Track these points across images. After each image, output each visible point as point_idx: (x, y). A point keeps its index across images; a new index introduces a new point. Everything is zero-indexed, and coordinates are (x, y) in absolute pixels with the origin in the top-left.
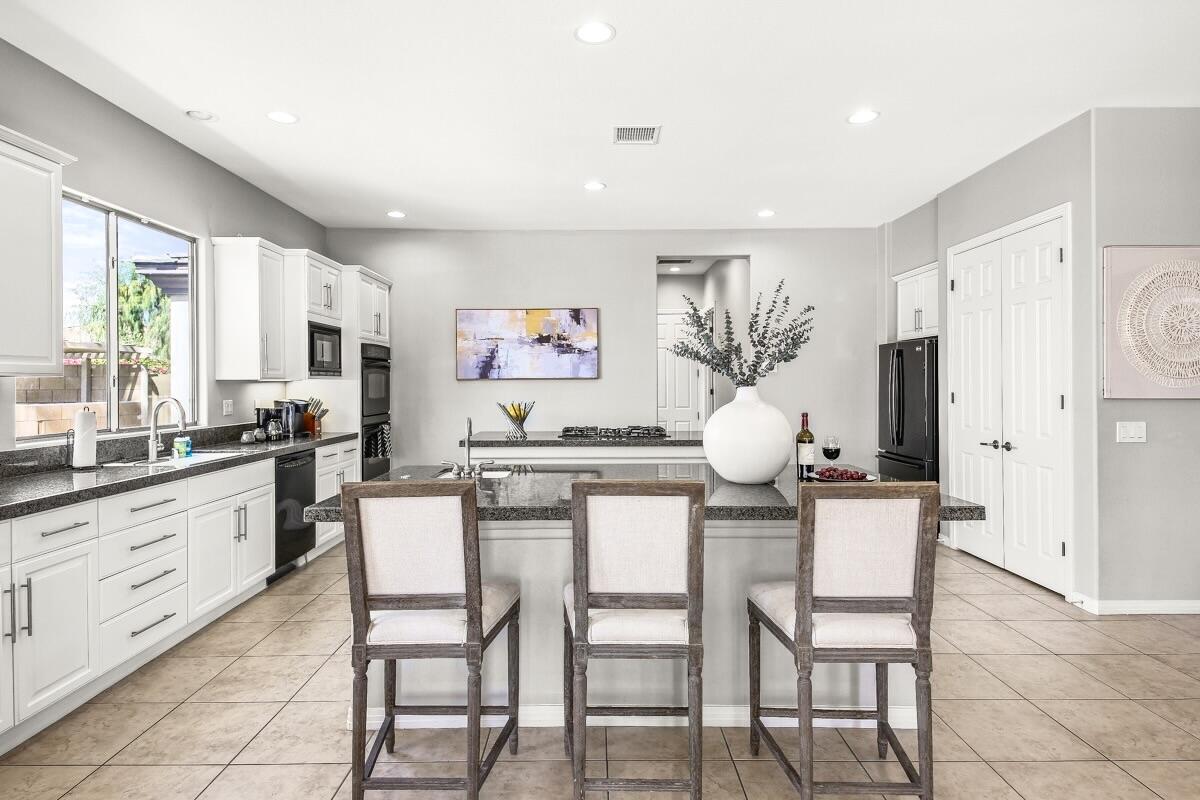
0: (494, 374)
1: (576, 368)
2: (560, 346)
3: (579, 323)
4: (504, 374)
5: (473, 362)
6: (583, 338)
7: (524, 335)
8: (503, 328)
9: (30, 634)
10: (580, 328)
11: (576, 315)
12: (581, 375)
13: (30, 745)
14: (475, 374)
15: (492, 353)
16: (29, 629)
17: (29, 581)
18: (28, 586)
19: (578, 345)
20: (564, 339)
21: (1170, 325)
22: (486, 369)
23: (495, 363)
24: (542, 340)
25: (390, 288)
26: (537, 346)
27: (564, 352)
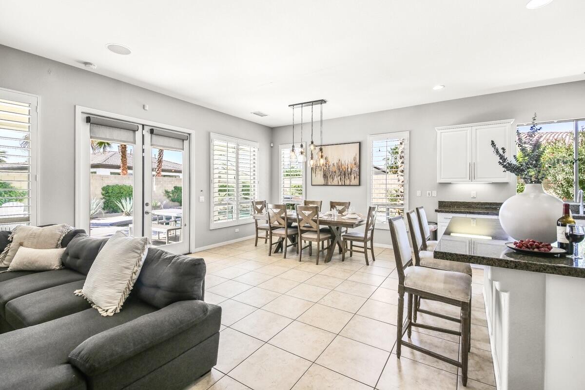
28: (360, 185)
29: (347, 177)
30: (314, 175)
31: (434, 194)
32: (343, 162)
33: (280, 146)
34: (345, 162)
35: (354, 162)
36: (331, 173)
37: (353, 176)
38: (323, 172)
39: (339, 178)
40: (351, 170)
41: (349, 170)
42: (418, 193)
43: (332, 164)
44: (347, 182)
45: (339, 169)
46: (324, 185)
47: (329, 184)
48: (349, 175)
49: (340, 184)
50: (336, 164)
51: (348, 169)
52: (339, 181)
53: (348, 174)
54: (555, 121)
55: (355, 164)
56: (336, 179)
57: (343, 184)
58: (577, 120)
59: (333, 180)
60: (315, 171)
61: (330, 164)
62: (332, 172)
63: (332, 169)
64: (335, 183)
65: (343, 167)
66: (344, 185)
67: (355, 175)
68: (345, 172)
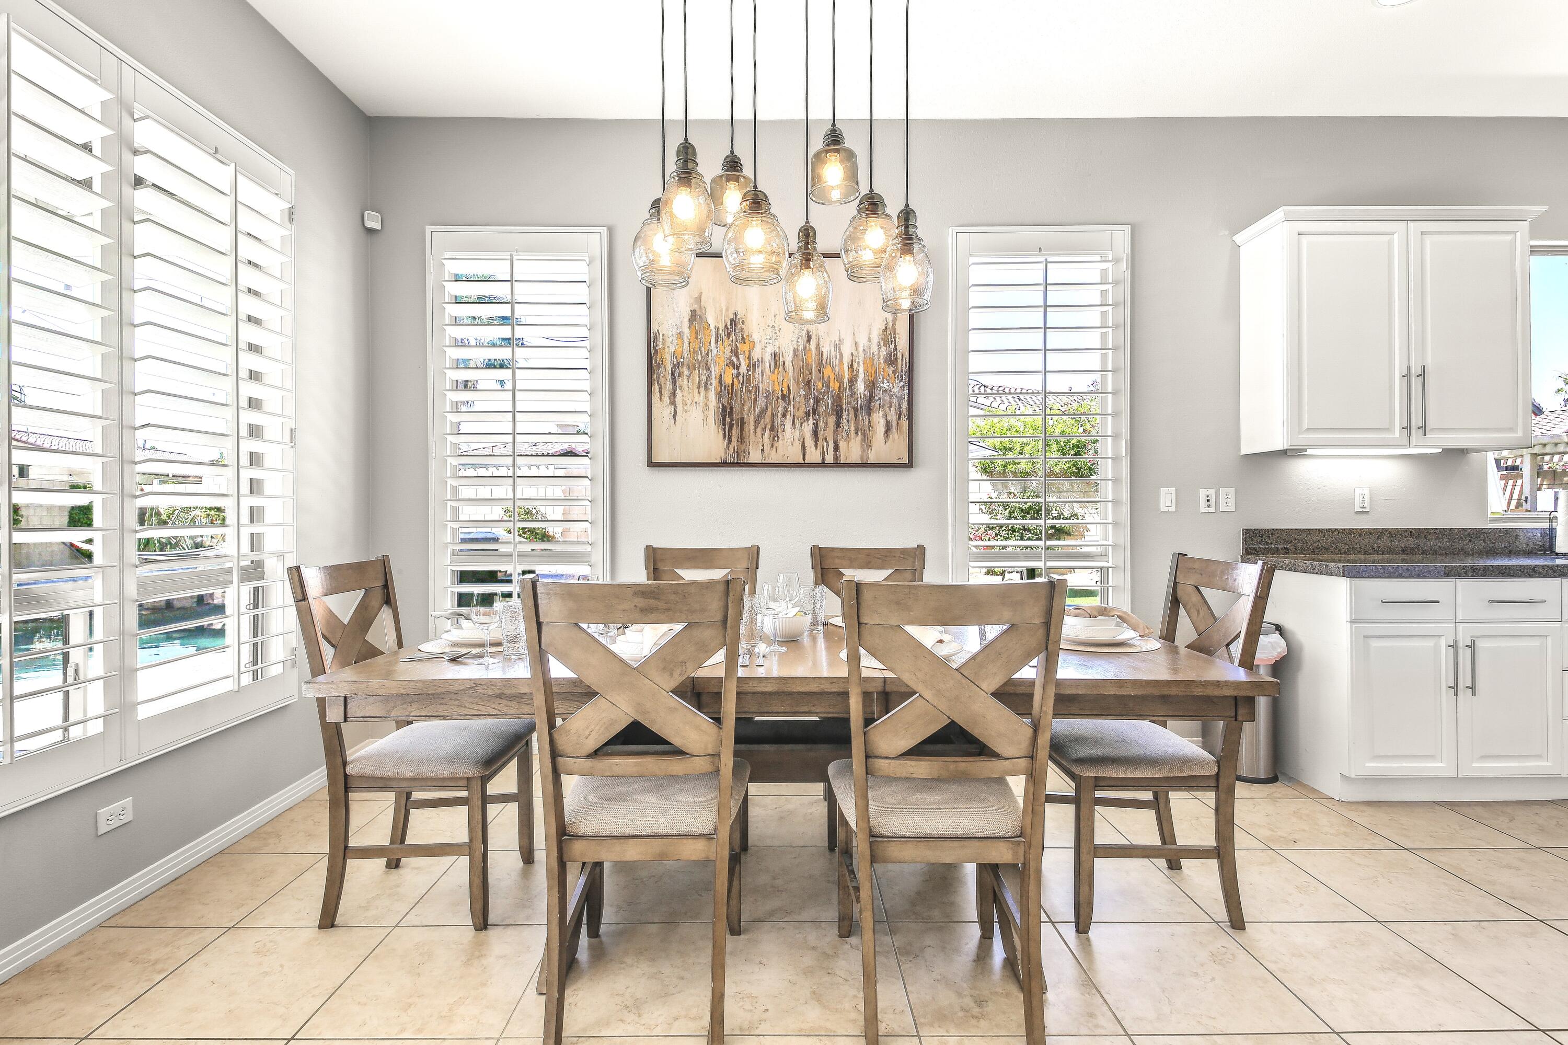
9: (1474, 694)
13: (1475, 805)
16: (1473, 688)
17: (1474, 642)
18: (1472, 646)
28: (910, 464)
29: (848, 424)
30: (662, 410)
31: (1227, 499)
32: (826, 349)
33: (435, 236)
34: (837, 347)
35: (884, 352)
36: (761, 403)
37: (879, 422)
38: (719, 397)
39: (808, 428)
40: (872, 386)
41: (861, 387)
42: (1167, 499)
43: (768, 358)
44: (852, 450)
45: (808, 383)
46: (723, 464)
47: (755, 456)
48: (862, 414)
49: (814, 456)
50: (788, 358)
51: (853, 381)
52: (809, 442)
53: (856, 410)
55: (891, 360)
56: (789, 433)
57: (830, 459)
59: (775, 437)
60: (669, 385)
61: (756, 355)
62: (768, 395)
63: (766, 380)
64: (788, 449)
65: (827, 372)
66: (837, 465)
67: (892, 416)
68: (838, 400)
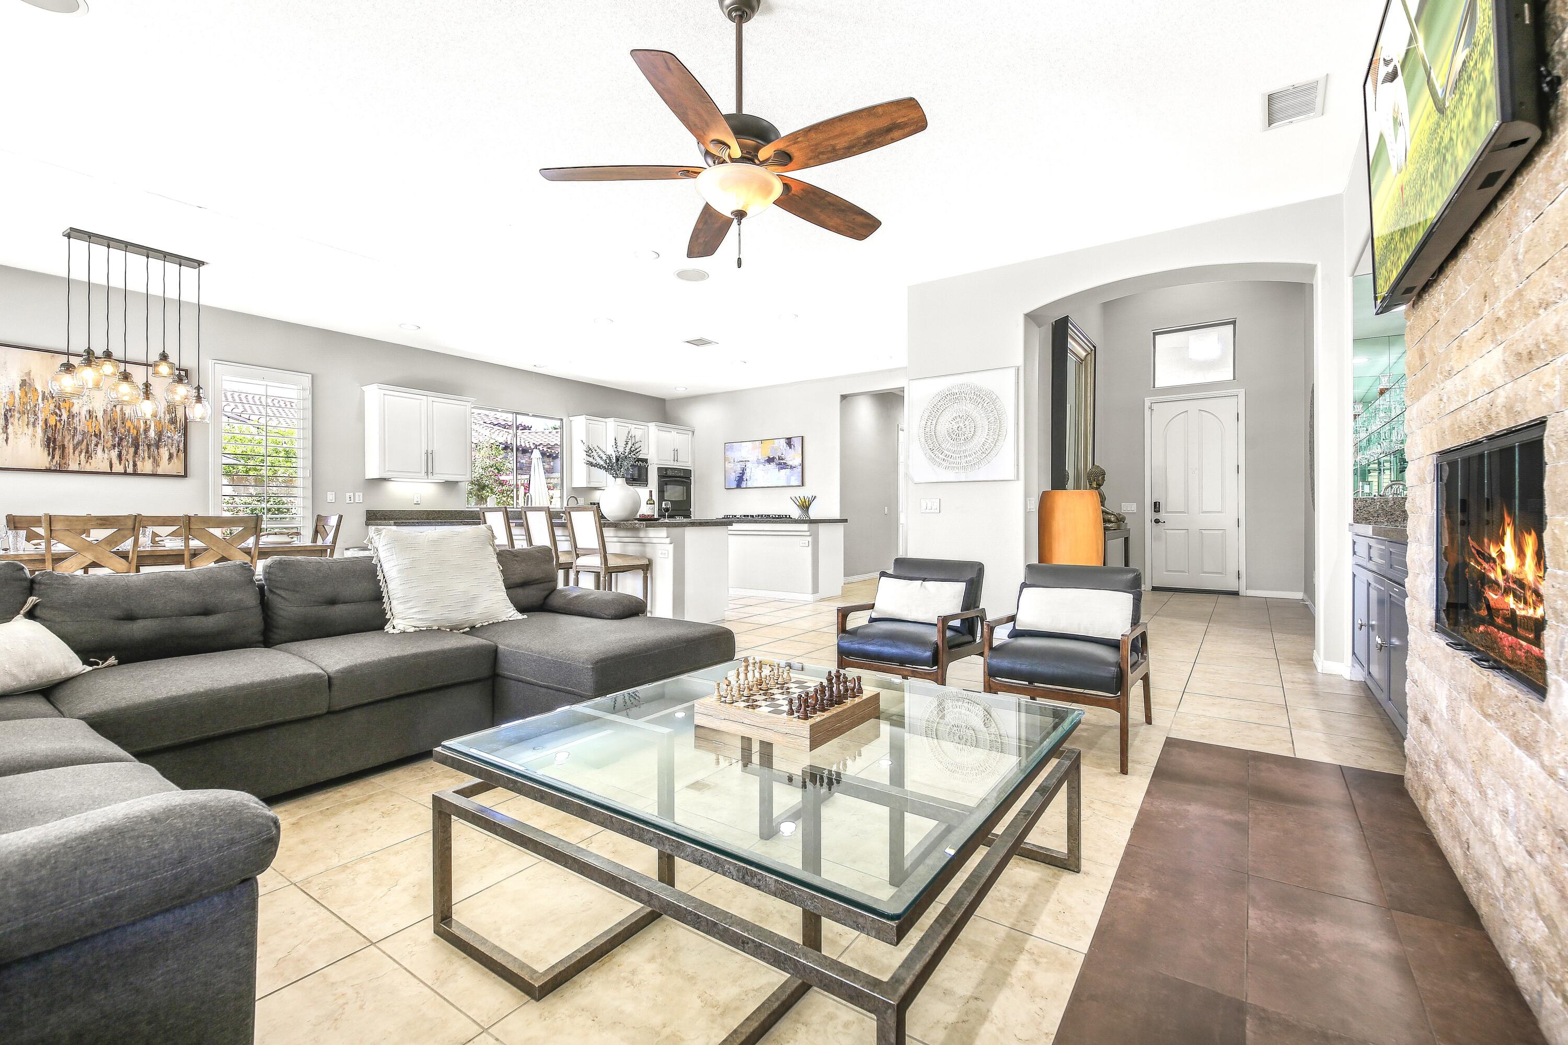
0: (744, 485)
1: (788, 479)
2: (780, 464)
3: (791, 448)
4: (749, 485)
5: (733, 476)
6: (793, 458)
7: (760, 458)
8: (749, 453)
10: (791, 451)
11: (789, 442)
12: (791, 484)
14: (734, 485)
15: (743, 471)
19: (790, 463)
20: (782, 459)
21: (951, 431)
22: (740, 481)
23: (744, 477)
24: (770, 460)
25: (693, 432)
26: (767, 465)
27: (782, 468)
28: (185, 476)
29: (143, 453)
31: (358, 499)
32: (128, 413)
34: (135, 413)
35: (168, 417)
36: (78, 437)
37: (164, 453)
38: (45, 431)
39: (114, 453)
40: (160, 434)
41: (152, 434)
42: (330, 497)
43: (84, 413)
44: (145, 467)
45: (115, 429)
46: (49, 470)
47: (73, 466)
48: (153, 448)
49: (118, 468)
50: (100, 415)
51: (146, 431)
52: (115, 461)
53: (149, 446)
54: (500, 410)
55: (173, 421)
56: (100, 455)
57: (130, 471)
58: (517, 413)
59: (89, 457)
60: (2, 421)
61: (75, 411)
62: (84, 434)
63: (82, 424)
64: (99, 464)
65: (128, 424)
66: (135, 474)
67: (174, 451)
68: (136, 439)
